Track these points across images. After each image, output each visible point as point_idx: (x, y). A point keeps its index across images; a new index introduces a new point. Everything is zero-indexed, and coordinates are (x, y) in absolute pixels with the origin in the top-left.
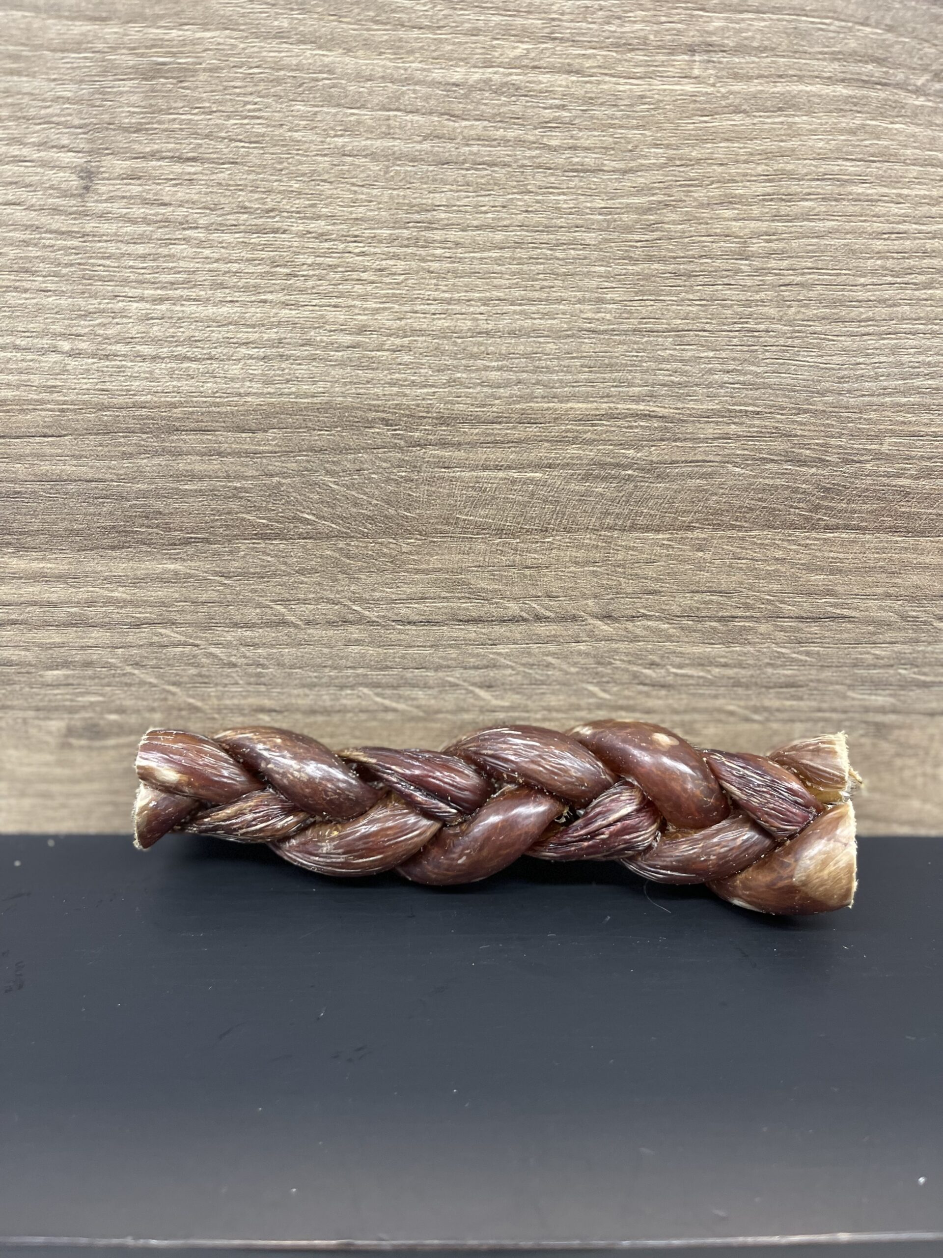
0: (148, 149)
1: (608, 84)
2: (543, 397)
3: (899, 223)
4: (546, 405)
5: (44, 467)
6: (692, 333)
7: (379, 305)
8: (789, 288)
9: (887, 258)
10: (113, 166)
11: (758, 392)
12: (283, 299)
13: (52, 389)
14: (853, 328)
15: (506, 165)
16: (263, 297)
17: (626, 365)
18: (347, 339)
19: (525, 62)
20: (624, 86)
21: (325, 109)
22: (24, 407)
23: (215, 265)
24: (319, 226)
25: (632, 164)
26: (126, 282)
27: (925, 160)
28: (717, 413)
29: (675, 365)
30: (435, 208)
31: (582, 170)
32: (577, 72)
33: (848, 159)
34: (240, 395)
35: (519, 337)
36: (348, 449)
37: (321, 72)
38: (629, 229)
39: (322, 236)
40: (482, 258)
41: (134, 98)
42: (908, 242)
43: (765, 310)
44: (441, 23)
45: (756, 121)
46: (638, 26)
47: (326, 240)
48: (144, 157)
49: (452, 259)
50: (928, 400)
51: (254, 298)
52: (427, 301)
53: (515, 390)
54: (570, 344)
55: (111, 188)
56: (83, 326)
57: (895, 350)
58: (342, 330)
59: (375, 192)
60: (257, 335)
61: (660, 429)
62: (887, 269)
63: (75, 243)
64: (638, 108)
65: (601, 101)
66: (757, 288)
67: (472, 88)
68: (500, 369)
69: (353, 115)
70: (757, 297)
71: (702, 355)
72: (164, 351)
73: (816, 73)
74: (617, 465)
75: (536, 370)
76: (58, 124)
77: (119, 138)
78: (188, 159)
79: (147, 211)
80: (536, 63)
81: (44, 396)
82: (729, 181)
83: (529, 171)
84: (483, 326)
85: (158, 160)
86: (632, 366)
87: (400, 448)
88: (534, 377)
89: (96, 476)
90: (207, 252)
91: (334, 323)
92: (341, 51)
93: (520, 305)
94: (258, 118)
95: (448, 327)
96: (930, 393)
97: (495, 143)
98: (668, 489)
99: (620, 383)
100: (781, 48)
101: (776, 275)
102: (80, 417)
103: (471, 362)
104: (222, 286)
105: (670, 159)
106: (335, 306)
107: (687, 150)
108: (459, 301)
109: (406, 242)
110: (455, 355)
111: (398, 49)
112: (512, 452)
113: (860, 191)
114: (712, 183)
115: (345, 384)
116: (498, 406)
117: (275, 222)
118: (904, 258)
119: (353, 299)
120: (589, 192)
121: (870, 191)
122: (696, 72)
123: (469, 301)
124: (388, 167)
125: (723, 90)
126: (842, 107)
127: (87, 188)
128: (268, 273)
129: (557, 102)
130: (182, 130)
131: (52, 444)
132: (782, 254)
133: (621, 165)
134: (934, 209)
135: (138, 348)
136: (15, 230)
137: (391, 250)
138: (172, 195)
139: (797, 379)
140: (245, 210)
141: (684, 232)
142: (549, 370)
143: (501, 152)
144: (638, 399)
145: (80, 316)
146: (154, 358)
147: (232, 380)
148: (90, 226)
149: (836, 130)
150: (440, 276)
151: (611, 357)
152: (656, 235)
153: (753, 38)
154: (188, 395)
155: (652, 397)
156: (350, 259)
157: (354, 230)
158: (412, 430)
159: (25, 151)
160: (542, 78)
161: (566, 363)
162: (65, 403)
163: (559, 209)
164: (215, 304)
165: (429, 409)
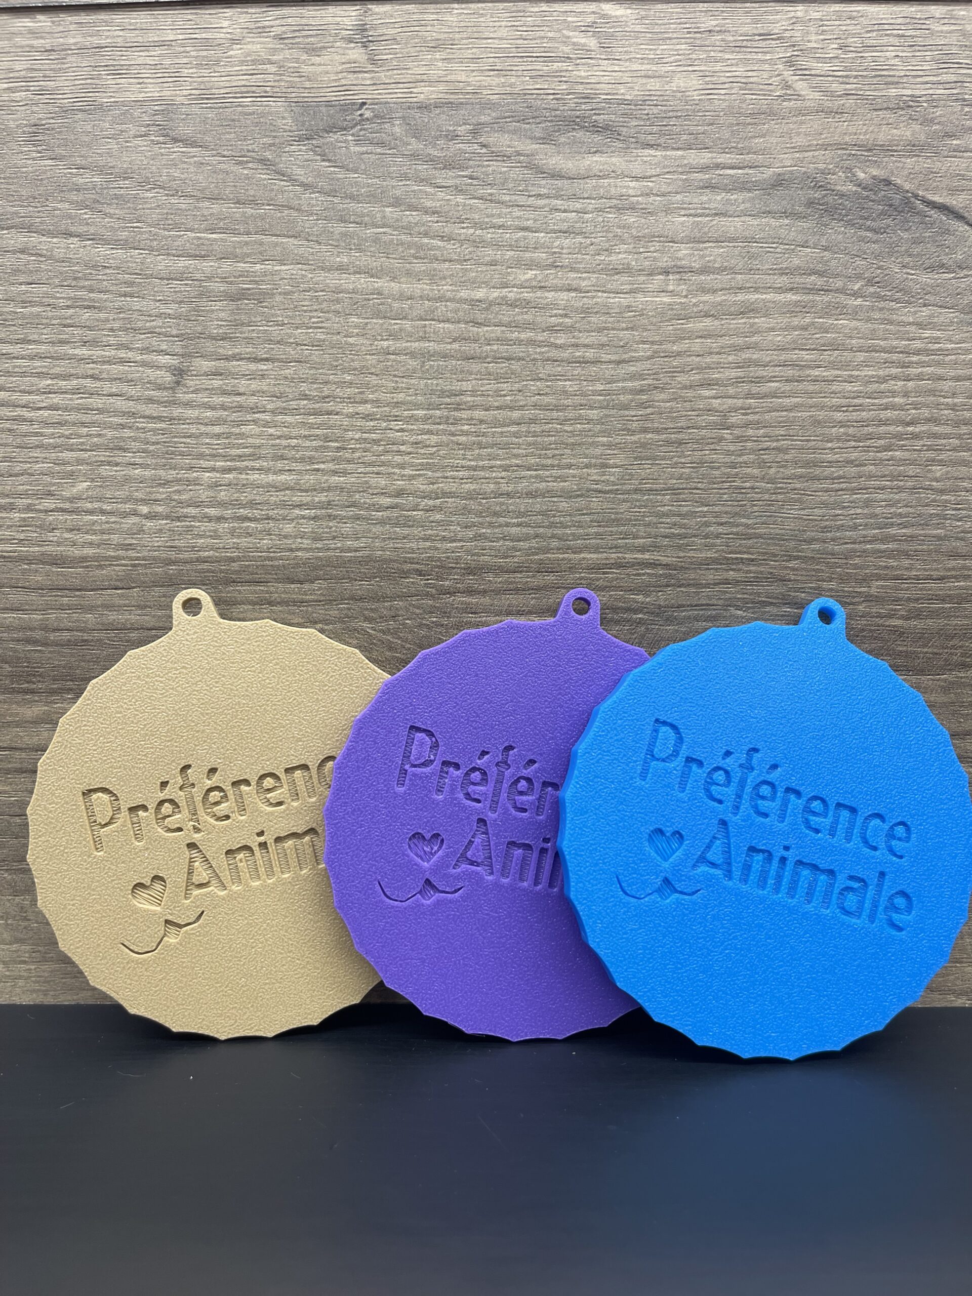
0: (230, 353)
1: (601, 297)
2: (558, 549)
3: (854, 398)
4: (561, 556)
5: (112, 616)
6: (686, 491)
7: (414, 472)
8: (767, 452)
9: (848, 426)
10: (201, 366)
11: (751, 541)
12: (333, 468)
13: (128, 547)
14: (828, 485)
15: (520, 359)
16: (316, 467)
17: (631, 520)
18: (387, 501)
19: (534, 283)
20: (615, 300)
21: (374, 321)
22: (100, 562)
23: (278, 441)
24: (368, 408)
25: (625, 356)
26: (201, 456)
27: (870, 347)
28: (715, 561)
29: (674, 519)
30: (462, 393)
31: (584, 362)
32: (575, 290)
33: (803, 349)
34: (291, 550)
35: (535, 497)
36: (384, 598)
37: (372, 294)
38: (626, 407)
39: (368, 417)
40: (502, 433)
42: (864, 413)
43: (748, 470)
44: (467, 257)
45: (723, 322)
46: (621, 256)
47: (371, 420)
48: (227, 359)
49: (477, 434)
50: (905, 547)
51: (308, 468)
52: (455, 468)
53: (534, 543)
54: (581, 502)
55: (197, 382)
56: (162, 493)
57: (867, 503)
58: (382, 493)
59: (413, 381)
60: (309, 499)
61: (665, 576)
62: (849, 435)
63: (163, 425)
64: (626, 315)
65: (595, 310)
66: (739, 453)
67: (491, 304)
68: (519, 525)
69: (396, 325)
70: (741, 460)
71: (697, 510)
72: (229, 513)
73: (769, 285)
74: (628, 610)
75: (552, 525)
76: (159, 334)
77: (208, 344)
78: (262, 360)
79: (225, 400)
80: (543, 284)
81: (121, 553)
82: (705, 368)
83: (539, 363)
84: (504, 488)
85: (238, 360)
86: (636, 520)
87: (431, 596)
88: (549, 532)
89: (157, 625)
90: (271, 431)
91: (376, 488)
92: (388, 278)
93: (536, 470)
94: (320, 328)
95: (474, 490)
96: (906, 540)
97: (511, 342)
98: (677, 631)
99: (626, 536)
100: (738, 268)
101: (755, 441)
102: (149, 571)
103: (494, 520)
104: (282, 458)
105: (655, 352)
106: (377, 474)
107: (669, 346)
108: (483, 468)
109: (438, 420)
110: (479, 514)
111: (433, 277)
112: (533, 598)
113: (817, 373)
114: (692, 370)
115: (384, 540)
116: (518, 559)
117: (330, 406)
118: (863, 426)
119: (393, 468)
120: (590, 378)
121: (824, 374)
122: (671, 288)
123: (491, 467)
124: (424, 362)
125: (694, 300)
126: (791, 309)
127: (178, 383)
128: (321, 447)
129: (561, 312)
130: (259, 338)
131: (121, 596)
132: (757, 424)
133: (613, 358)
134: (883, 386)
135: (206, 510)
136: (114, 416)
137: (426, 427)
138: (247, 387)
139: (784, 529)
140: (306, 397)
141: (672, 408)
142: (563, 525)
143: (517, 350)
144: (643, 549)
145: (160, 485)
146: (219, 519)
147: (285, 537)
148: (177, 412)
149: (789, 328)
150: (466, 447)
151: (617, 513)
152: (649, 411)
153: (715, 261)
154: (247, 550)
155: (656, 547)
156: (391, 434)
157: (395, 412)
158: (443, 579)
159: (130, 354)
160: (546, 294)
161: (577, 518)
162: (137, 559)
163: (566, 392)
164: (275, 473)
165: (457, 560)
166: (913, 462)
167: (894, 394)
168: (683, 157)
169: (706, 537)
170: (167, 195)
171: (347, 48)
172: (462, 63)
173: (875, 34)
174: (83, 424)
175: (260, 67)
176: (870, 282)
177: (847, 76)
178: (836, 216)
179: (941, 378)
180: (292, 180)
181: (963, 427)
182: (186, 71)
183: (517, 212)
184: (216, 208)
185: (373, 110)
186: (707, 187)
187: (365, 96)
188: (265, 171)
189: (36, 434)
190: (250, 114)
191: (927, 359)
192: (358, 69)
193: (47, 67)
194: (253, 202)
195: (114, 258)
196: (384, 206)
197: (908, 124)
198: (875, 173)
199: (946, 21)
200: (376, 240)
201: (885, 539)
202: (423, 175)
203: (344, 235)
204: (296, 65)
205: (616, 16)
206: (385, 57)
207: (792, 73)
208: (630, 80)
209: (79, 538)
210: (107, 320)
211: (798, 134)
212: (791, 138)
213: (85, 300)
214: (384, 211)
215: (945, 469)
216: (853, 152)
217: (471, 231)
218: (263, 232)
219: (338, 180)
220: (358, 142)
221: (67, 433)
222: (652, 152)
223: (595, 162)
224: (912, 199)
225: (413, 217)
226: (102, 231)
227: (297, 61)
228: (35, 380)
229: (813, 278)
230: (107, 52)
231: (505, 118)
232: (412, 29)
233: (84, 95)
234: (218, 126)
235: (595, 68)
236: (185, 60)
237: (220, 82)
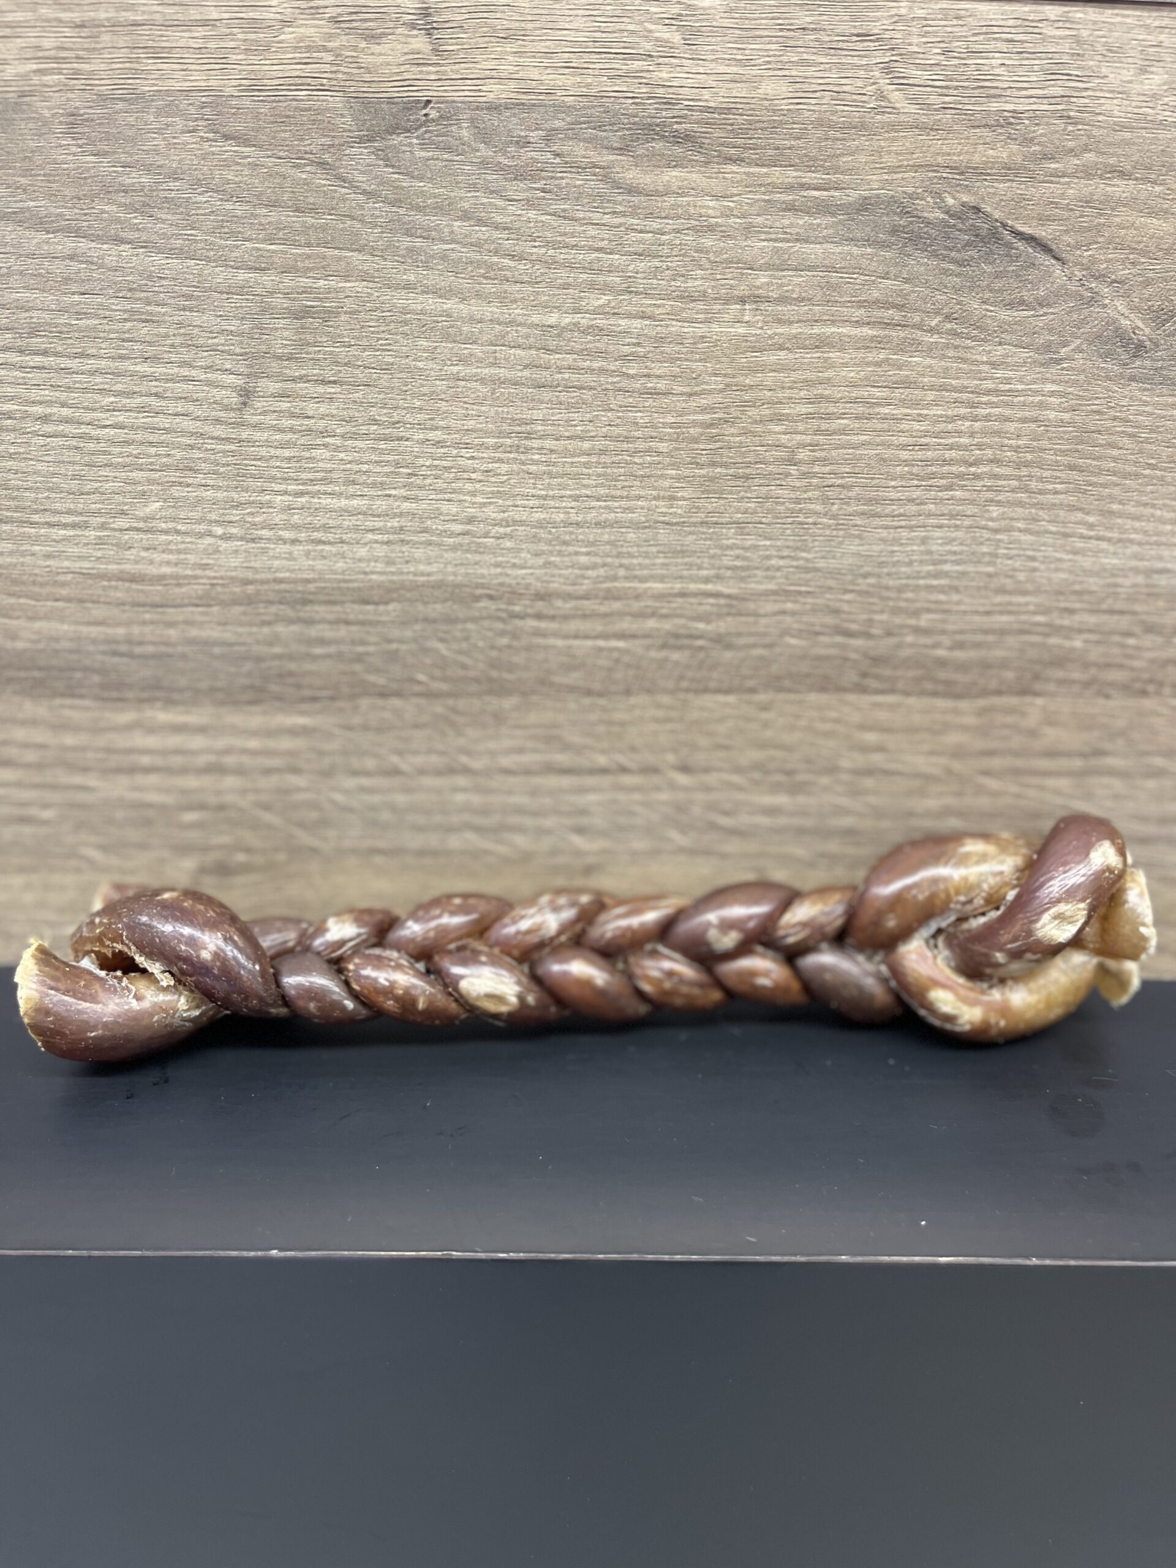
0: (297, 374)
1: (675, 327)
2: (625, 578)
3: (920, 437)
4: (628, 585)
5: (194, 632)
6: (751, 525)
7: (485, 500)
8: (832, 488)
9: (913, 465)
10: (267, 387)
11: (809, 575)
12: (405, 494)
13: (204, 567)
14: (888, 522)
15: (592, 389)
16: (387, 492)
17: (695, 552)
18: (458, 528)
19: (607, 309)
20: (688, 329)
21: (444, 345)
22: (178, 580)
23: (348, 466)
24: (438, 435)
25: (697, 389)
26: (273, 479)
27: (941, 386)
28: (774, 593)
29: (738, 552)
30: (533, 422)
31: (655, 393)
32: (649, 318)
33: (875, 386)
35: (604, 527)
36: (457, 620)
37: (441, 316)
38: (695, 440)
39: (438, 444)
40: (572, 463)
41: (286, 333)
42: (930, 453)
43: (812, 506)
44: (539, 279)
45: (797, 356)
46: (697, 282)
47: (442, 447)
48: (293, 380)
49: (548, 463)
50: (955, 583)
51: (380, 493)
52: (526, 497)
53: (602, 572)
54: (648, 533)
55: (265, 404)
56: (235, 515)
57: (924, 541)
58: (454, 520)
59: (483, 408)
60: (382, 524)
61: (726, 606)
62: (913, 474)
63: (233, 447)
64: (700, 346)
65: (669, 340)
66: (805, 489)
67: (564, 329)
68: (588, 554)
69: (466, 349)
70: (806, 496)
71: (760, 543)
72: (303, 536)
73: (846, 318)
74: (691, 637)
75: (619, 555)
76: (222, 351)
77: (273, 365)
78: (330, 382)
79: (294, 422)
80: (616, 311)
81: (199, 572)
82: (777, 403)
83: (611, 393)
84: (574, 518)
85: (305, 382)
86: (700, 552)
87: (502, 620)
88: (617, 562)
89: (238, 641)
90: (342, 455)
91: (448, 515)
92: (457, 300)
93: (605, 501)
94: (389, 350)
95: (544, 519)
96: (958, 577)
97: (583, 372)
99: (690, 566)
100: (815, 299)
101: (820, 478)
102: (227, 590)
103: (564, 548)
104: (354, 483)
105: (727, 385)
106: (448, 501)
107: (742, 378)
108: (553, 497)
109: (509, 449)
111: (503, 299)
112: (599, 624)
113: (887, 411)
114: (763, 404)
115: (456, 565)
116: (586, 586)
117: (400, 432)
118: (927, 465)
119: (464, 495)
120: (661, 410)
121: (895, 412)
122: (747, 318)
123: (561, 497)
124: (494, 389)
125: (769, 332)
126: (866, 345)
127: (245, 404)
128: (392, 472)
129: (634, 340)
130: (325, 359)
131: (202, 613)
132: (824, 461)
133: (687, 390)
134: (950, 426)
135: (281, 533)
136: (182, 436)
137: (497, 455)
138: (315, 410)
139: (842, 564)
140: (375, 422)
141: (741, 443)
142: (630, 555)
143: (588, 379)
144: (707, 580)
145: (233, 506)
146: (294, 542)
147: (360, 560)
148: (245, 434)
149: (863, 364)
150: (537, 476)
151: (682, 545)
152: (718, 445)
153: (793, 291)
154: (321, 572)
155: (718, 577)
156: (462, 462)
157: (466, 439)
158: (514, 604)
159: (194, 373)
160: (620, 322)
161: (644, 549)
162: (215, 578)
163: (637, 424)
164: (347, 498)
165: (528, 586)
166: (972, 502)
167: (959, 433)
168: (767, 175)
169: (768, 569)
170: (221, 200)
171: (410, 36)
172: (534, 57)
173: (981, 37)
174: (151, 444)
175: (315, 55)
176: (948, 318)
177: (947, 87)
178: (920, 246)
179: (1008, 419)
180: (352, 186)
181: (1024, 469)
182: (234, 57)
183: (592, 231)
184: (274, 216)
185: (439, 110)
186: (790, 210)
187: (430, 94)
188: (324, 176)
189: (104, 453)
190: (306, 110)
191: (995, 399)
192: (421, 61)
193: (78, 46)
194: (313, 210)
195: (168, 269)
196: (452, 220)
197: (1006, 144)
198: (965, 199)
199: (1060, 24)
200: (444, 258)
201: (937, 575)
202: (493, 186)
203: (411, 250)
204: (354, 54)
205: (703, 8)
206: (451, 48)
207: (888, 81)
208: (714, 84)
209: (157, 556)
210: (167, 336)
211: (889, 152)
212: (881, 157)
213: (143, 313)
214: (452, 226)
215: (1002, 510)
216: (945, 175)
217: (543, 250)
218: (326, 244)
219: (403, 188)
220: (423, 146)
221: (135, 452)
222: (735, 168)
223: (672, 176)
224: (1000, 230)
225: (483, 232)
226: (154, 237)
227: (355, 48)
228: (97, 397)
229: (891, 312)
230: (143, 30)
231: (581, 123)
232: (481, 15)
233: (122, 81)
234: (273, 123)
235: (678, 69)
236: (232, 44)
237: (271, 69)
